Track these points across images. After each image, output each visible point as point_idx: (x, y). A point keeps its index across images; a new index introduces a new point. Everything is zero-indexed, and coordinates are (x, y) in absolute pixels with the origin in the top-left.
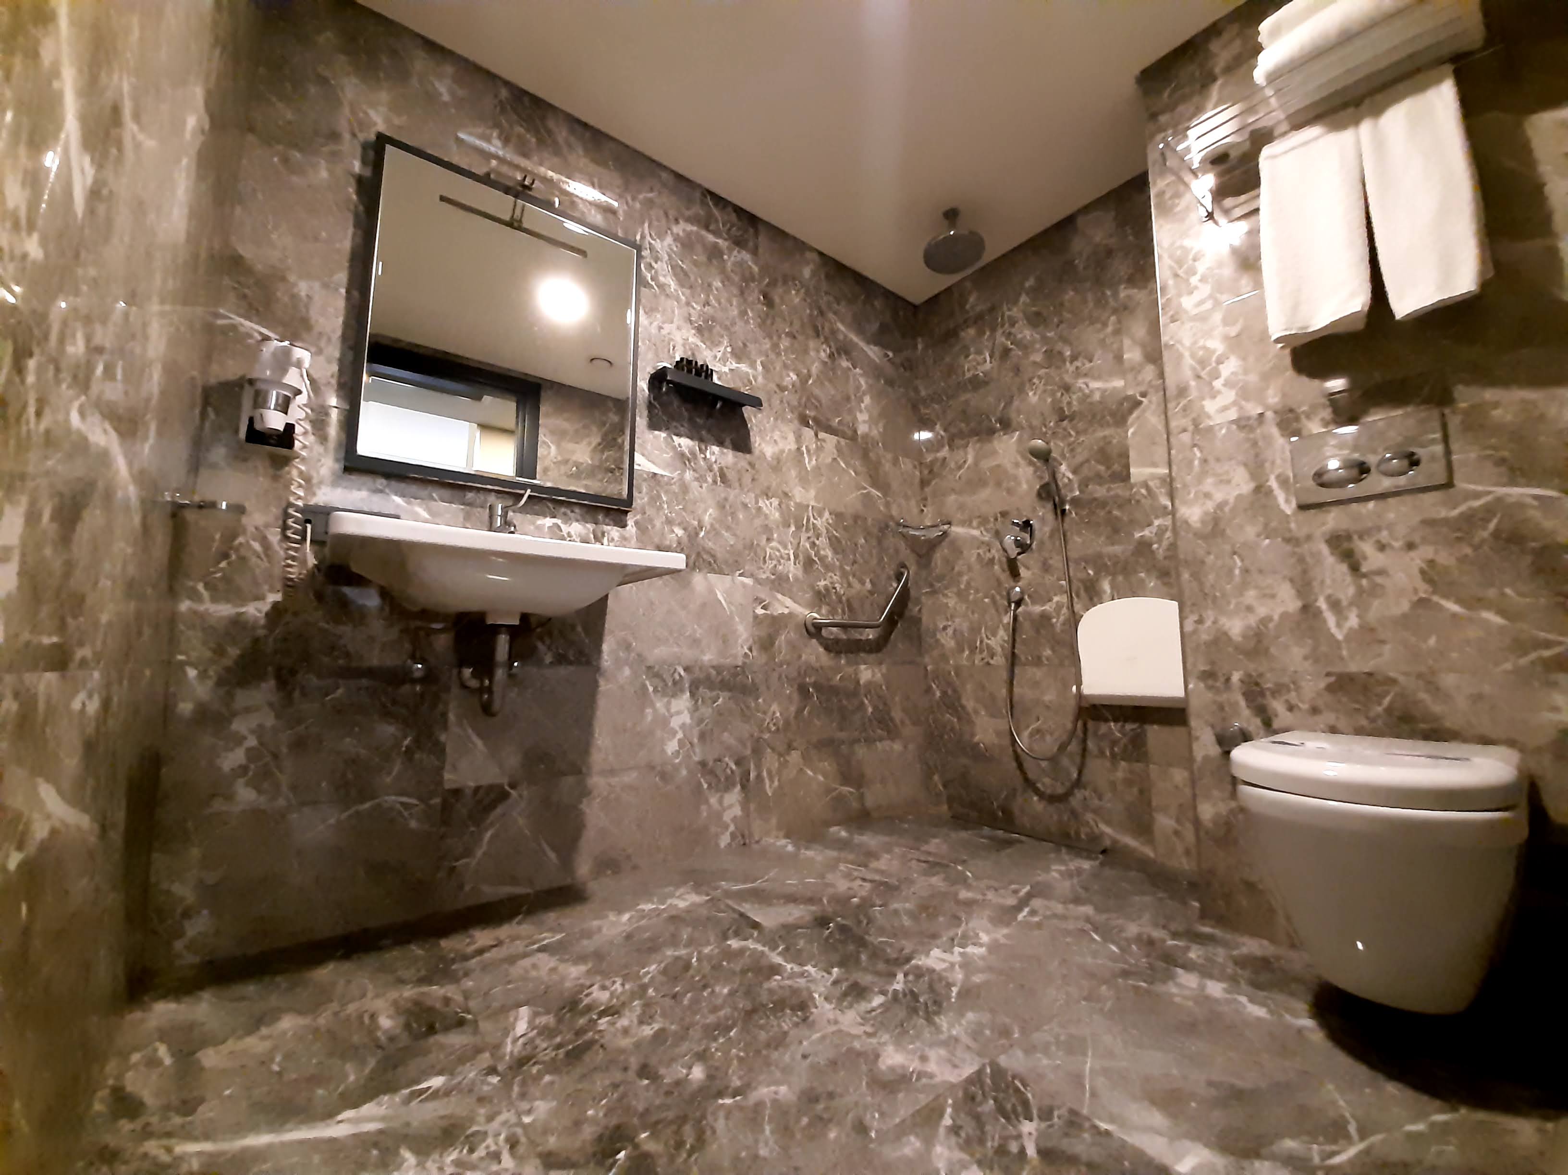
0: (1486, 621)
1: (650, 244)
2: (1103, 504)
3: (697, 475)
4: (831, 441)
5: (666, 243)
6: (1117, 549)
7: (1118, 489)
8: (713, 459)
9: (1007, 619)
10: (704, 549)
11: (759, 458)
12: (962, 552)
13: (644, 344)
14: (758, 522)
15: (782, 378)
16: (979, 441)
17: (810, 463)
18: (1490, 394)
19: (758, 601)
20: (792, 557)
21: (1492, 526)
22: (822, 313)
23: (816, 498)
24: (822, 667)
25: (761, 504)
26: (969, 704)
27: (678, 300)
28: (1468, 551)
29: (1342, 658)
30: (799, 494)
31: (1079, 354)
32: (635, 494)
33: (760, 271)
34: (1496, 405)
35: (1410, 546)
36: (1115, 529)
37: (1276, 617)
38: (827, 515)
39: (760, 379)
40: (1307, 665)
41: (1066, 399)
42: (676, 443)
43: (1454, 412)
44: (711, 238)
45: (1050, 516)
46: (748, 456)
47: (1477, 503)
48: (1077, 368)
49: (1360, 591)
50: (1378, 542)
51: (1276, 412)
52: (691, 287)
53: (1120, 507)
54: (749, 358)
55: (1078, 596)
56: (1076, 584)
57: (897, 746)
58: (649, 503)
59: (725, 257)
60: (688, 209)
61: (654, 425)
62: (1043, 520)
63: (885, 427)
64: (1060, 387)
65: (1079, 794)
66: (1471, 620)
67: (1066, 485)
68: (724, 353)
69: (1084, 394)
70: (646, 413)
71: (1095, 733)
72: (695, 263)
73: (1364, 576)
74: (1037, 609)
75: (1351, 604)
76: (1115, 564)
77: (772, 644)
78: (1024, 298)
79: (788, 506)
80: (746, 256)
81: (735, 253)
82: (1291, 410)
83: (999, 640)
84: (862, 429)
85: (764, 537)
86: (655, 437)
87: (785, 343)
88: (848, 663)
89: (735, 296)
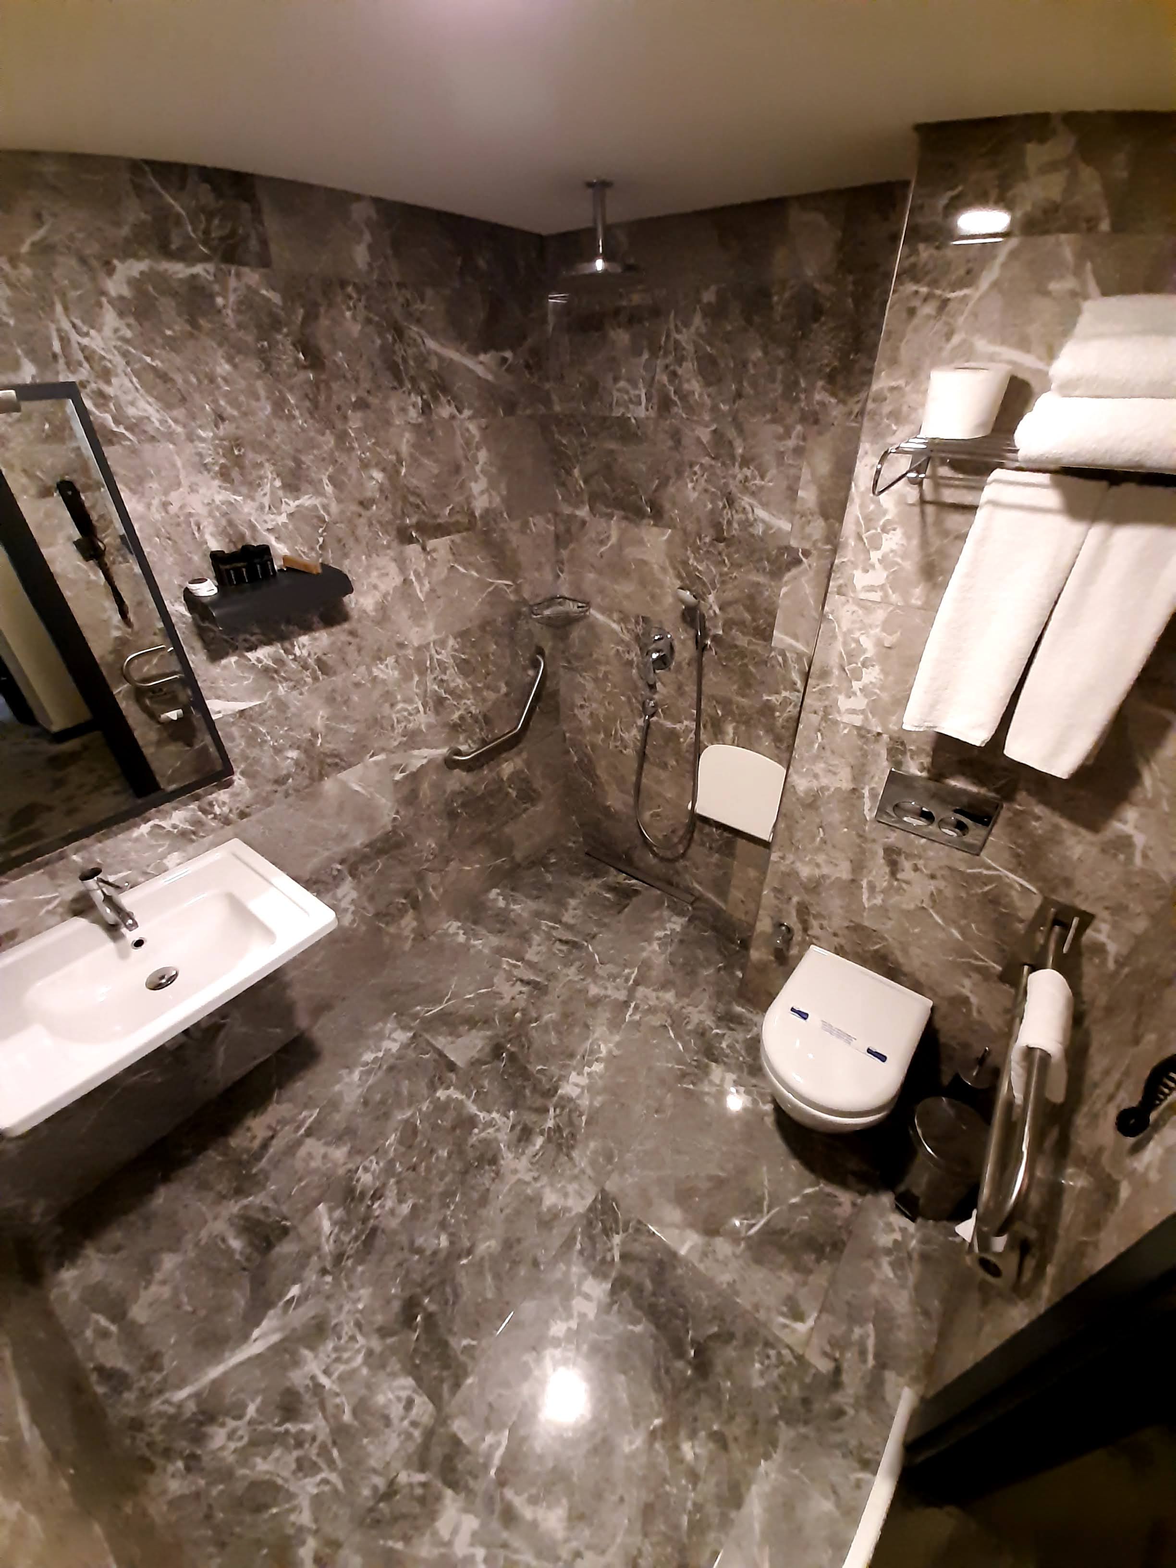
0: (952, 934)
1: (83, 349)
2: (742, 654)
3: (291, 684)
4: (440, 545)
5: (108, 331)
6: (744, 701)
7: (758, 646)
8: (305, 653)
9: (640, 722)
10: (325, 754)
11: (359, 620)
12: (600, 641)
13: (154, 546)
14: (376, 694)
15: (361, 485)
16: (626, 518)
17: (420, 591)
18: (1039, 810)
19: (396, 768)
20: (421, 709)
21: (986, 889)
22: (399, 333)
23: (437, 630)
24: (467, 788)
25: (376, 672)
26: (602, 773)
27: (170, 436)
28: (964, 895)
29: (862, 916)
30: (414, 636)
31: (753, 459)
32: (227, 745)
33: (284, 298)
34: (1038, 818)
35: (933, 877)
36: (747, 683)
37: (833, 878)
38: (451, 642)
39: (334, 508)
40: (840, 911)
41: (727, 514)
42: (254, 661)
43: (1009, 809)
44: (179, 270)
45: (691, 644)
46: (346, 626)
47: (985, 872)
48: (746, 479)
49: (891, 886)
50: (916, 865)
51: (891, 738)
52: (183, 400)
53: (756, 664)
54: (311, 482)
55: (705, 727)
56: (704, 718)
57: (540, 807)
58: (248, 745)
59: (220, 301)
60: (118, 224)
61: (215, 655)
62: (683, 642)
63: (509, 488)
64: (723, 495)
65: (682, 863)
66: (943, 929)
67: (711, 618)
68: (273, 493)
69: (747, 520)
70: (198, 645)
71: (701, 831)
72: (172, 344)
73: (897, 880)
74: (669, 724)
75: (882, 892)
76: (741, 715)
77: (417, 797)
78: (697, 320)
79: (406, 657)
80: (252, 277)
81: (233, 282)
82: (902, 743)
83: (633, 735)
84: (480, 504)
85: (387, 705)
86: (225, 667)
87: (355, 421)
88: (491, 770)
89: (258, 377)
